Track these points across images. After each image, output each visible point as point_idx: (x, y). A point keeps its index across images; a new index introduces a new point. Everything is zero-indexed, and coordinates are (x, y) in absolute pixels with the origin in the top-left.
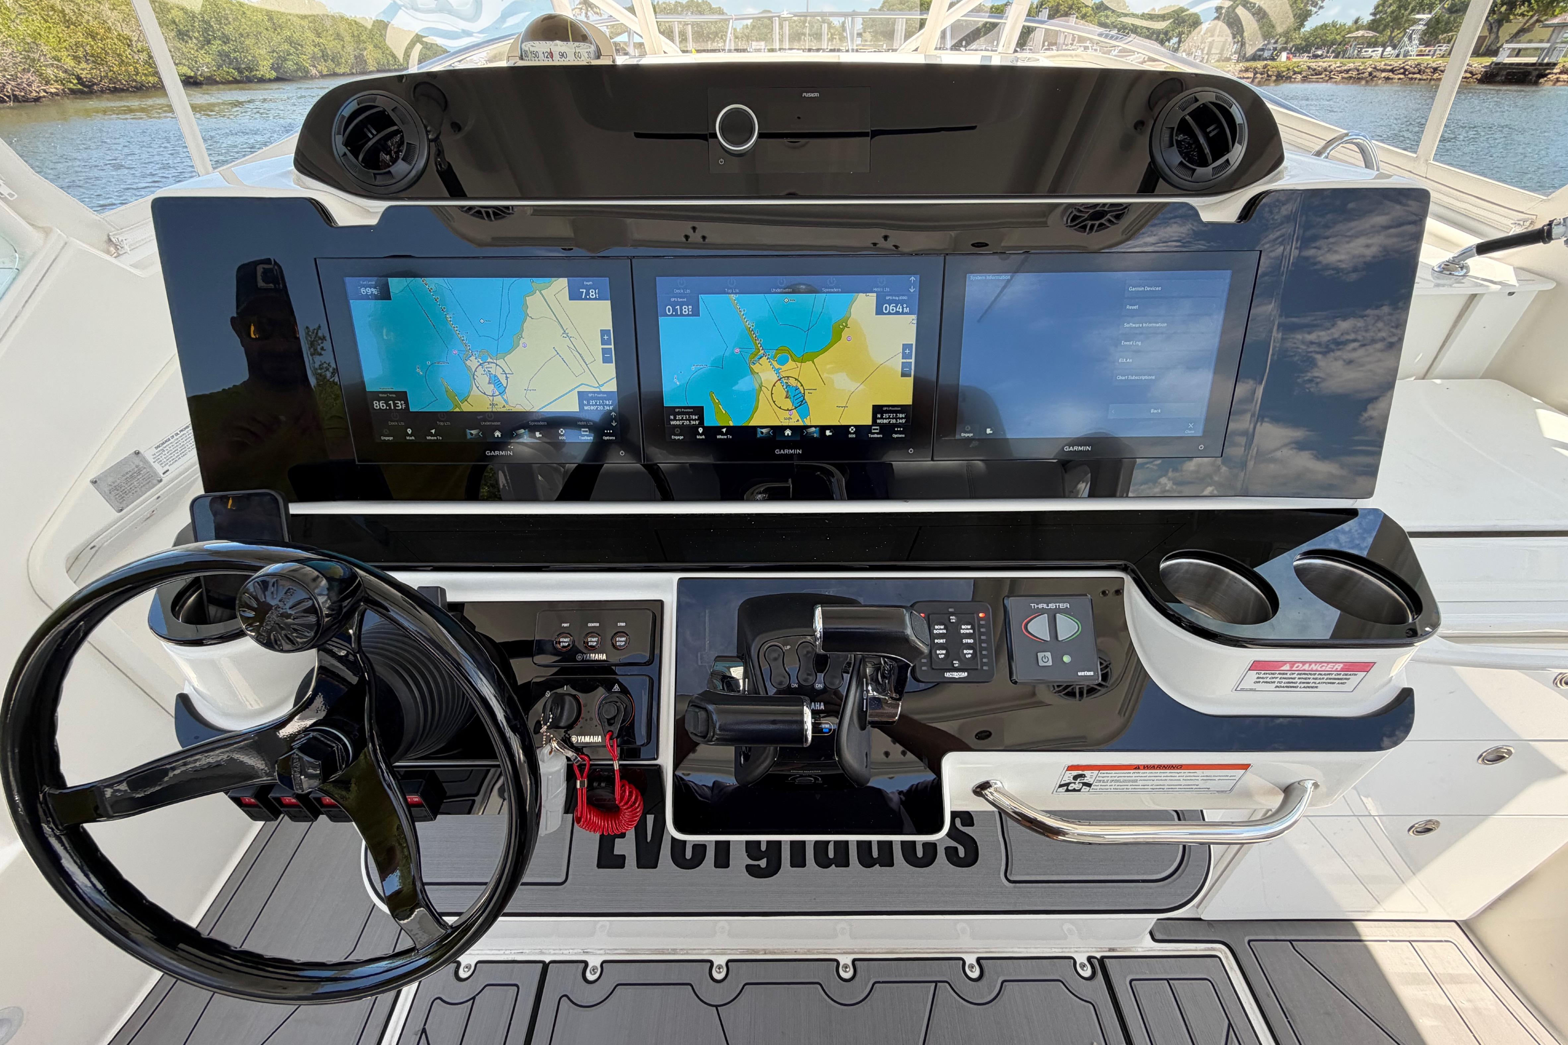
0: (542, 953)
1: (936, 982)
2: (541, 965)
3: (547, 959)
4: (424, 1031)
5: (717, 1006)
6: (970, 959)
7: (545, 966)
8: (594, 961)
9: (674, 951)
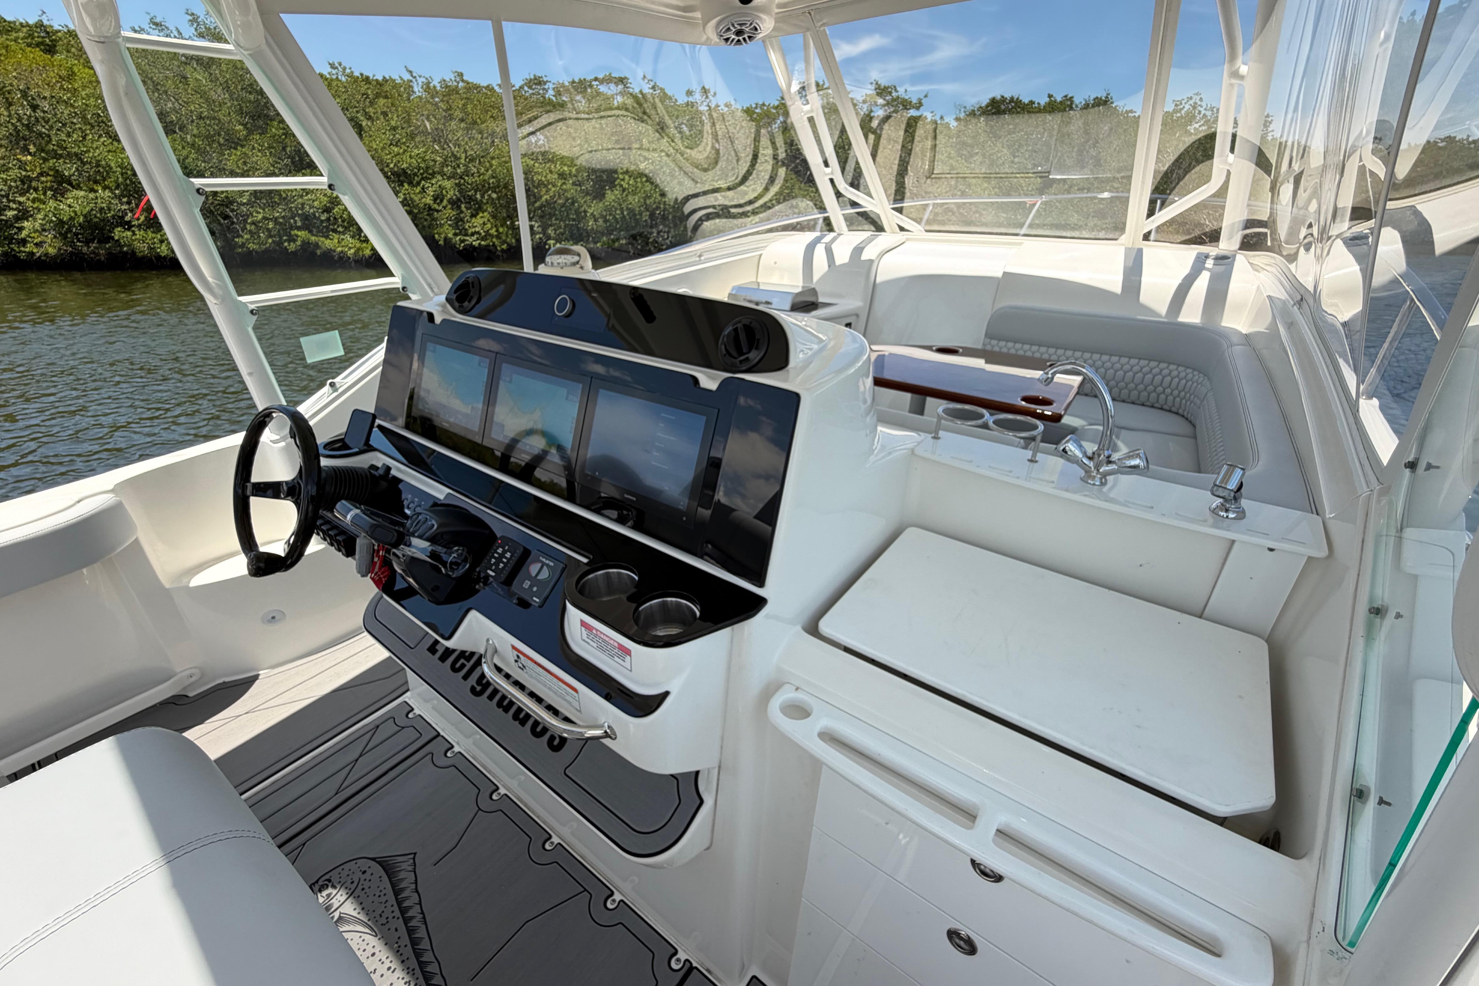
0: (443, 730)
1: (585, 890)
2: (436, 733)
3: (442, 733)
4: (378, 727)
5: (480, 809)
6: (617, 897)
7: (439, 735)
8: (456, 749)
9: (489, 772)
